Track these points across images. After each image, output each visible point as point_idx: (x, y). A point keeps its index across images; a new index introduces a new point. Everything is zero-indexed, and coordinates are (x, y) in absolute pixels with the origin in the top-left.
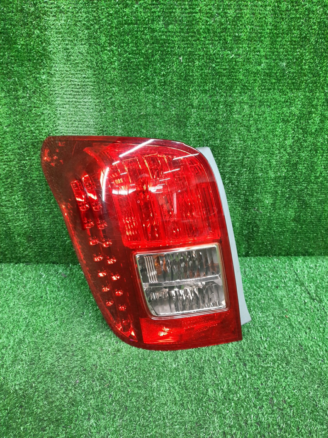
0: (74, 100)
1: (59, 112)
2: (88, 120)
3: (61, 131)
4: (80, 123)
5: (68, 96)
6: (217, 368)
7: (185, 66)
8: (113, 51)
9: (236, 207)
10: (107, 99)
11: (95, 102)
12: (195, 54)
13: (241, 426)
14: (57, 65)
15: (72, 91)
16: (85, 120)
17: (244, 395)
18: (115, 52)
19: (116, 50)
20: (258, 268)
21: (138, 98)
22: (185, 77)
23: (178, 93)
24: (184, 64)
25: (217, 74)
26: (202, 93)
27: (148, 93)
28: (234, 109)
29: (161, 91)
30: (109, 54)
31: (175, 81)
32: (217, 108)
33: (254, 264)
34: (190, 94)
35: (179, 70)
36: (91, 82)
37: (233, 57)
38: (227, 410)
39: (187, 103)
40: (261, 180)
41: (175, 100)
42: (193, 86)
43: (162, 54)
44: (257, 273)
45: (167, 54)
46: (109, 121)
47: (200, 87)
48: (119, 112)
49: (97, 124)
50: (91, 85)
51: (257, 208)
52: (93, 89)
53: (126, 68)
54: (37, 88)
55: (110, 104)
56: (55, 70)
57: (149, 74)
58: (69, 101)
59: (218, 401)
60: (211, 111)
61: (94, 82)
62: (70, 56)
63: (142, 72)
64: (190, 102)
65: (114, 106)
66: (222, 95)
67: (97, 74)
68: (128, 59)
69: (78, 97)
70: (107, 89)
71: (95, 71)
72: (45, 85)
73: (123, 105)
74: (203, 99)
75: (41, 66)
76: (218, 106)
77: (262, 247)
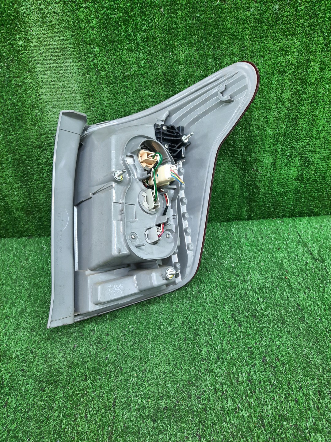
0: (55, 65)
1: (40, 80)
2: (71, 86)
3: (45, 100)
4: (64, 89)
5: (49, 62)
6: (212, 329)
7: (167, 18)
8: (89, 8)
9: (234, 169)
10: (89, 61)
11: (77, 66)
12: (176, 4)
13: (232, 384)
14: (32, 29)
15: (52, 55)
16: (68, 86)
17: (237, 354)
18: (91, 8)
19: (92, 6)
20: (260, 231)
21: (121, 58)
22: (169, 30)
23: (162, 49)
24: (166, 15)
25: (202, 24)
26: (188, 46)
27: (131, 51)
28: (223, 62)
29: (145, 48)
30: (86, 11)
31: (158, 36)
32: (205, 62)
33: (256, 227)
34: (175, 50)
35: (161, 23)
36: (70, 44)
37: (218, 4)
38: (220, 368)
39: (173, 59)
40: (258, 138)
41: (160, 56)
42: (178, 40)
43: (142, 7)
44: (259, 236)
45: (147, 6)
46: (93, 84)
47: (185, 40)
48: (103, 73)
49: (82, 89)
50: (71, 48)
51: (255, 168)
52: (74, 51)
53: (105, 26)
54: (15, 56)
55: (92, 66)
56: (31, 34)
57: (130, 30)
58: (50, 67)
59: (211, 360)
60: (199, 66)
61: (74, 44)
62: (45, 17)
63: (122, 28)
64: (176, 58)
65: (97, 68)
66: (210, 48)
67: (75, 35)
68: (106, 16)
69: (59, 61)
70: (88, 50)
71: (73, 32)
72: (23, 52)
73: (106, 66)
74: (190, 54)
75: (16, 31)
76: (207, 60)
77: (264, 209)
